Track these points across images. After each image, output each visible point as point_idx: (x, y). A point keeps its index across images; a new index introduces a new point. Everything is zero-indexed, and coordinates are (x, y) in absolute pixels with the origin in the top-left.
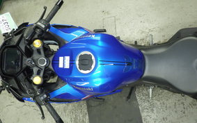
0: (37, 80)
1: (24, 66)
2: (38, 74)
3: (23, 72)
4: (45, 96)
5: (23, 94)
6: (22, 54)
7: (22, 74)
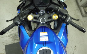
0: (30, 18)
1: (39, 8)
2: (35, 18)
3: (35, 8)
4: (19, 23)
5: (22, 9)
6: (46, 6)
7: (34, 8)
